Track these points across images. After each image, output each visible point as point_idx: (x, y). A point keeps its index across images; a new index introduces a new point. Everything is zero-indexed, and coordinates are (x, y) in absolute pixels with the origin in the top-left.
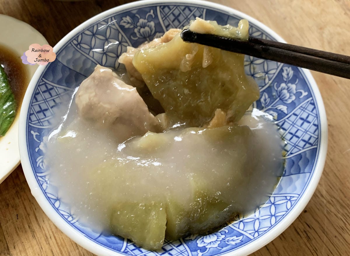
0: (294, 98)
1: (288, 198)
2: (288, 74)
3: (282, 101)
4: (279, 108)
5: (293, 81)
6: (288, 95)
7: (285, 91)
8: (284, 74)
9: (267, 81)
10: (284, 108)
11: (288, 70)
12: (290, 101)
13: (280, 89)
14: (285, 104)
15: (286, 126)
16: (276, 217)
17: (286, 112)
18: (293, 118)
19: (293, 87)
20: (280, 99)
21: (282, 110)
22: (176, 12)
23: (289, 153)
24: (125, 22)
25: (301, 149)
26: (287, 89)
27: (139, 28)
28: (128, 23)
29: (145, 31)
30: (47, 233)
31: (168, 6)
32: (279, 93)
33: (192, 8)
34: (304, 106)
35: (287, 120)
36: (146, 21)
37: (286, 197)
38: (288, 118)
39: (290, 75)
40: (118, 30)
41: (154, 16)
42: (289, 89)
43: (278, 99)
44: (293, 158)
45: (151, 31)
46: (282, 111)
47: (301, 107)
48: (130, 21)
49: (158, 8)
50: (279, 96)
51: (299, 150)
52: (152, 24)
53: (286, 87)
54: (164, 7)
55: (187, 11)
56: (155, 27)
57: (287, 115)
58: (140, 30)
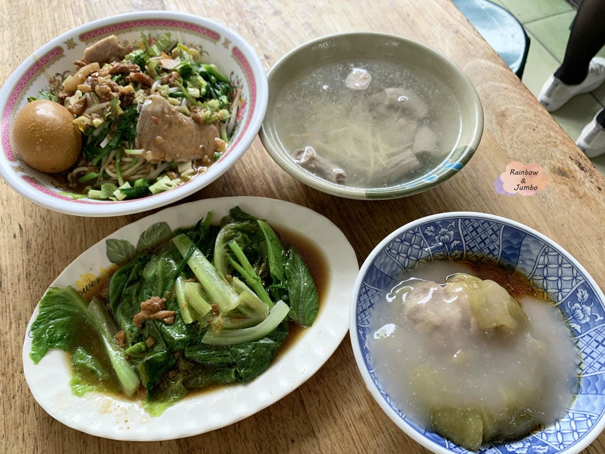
0: (588, 319)
1: (588, 416)
2: (583, 296)
3: (576, 319)
4: (572, 326)
5: (588, 303)
6: (582, 316)
7: (579, 311)
8: (579, 295)
9: (560, 298)
10: (578, 328)
11: (583, 293)
12: (584, 322)
13: (573, 308)
14: (578, 324)
15: (580, 344)
16: (578, 433)
17: (580, 331)
18: (587, 338)
19: (588, 309)
20: (573, 318)
21: (575, 328)
22: (476, 225)
23: (584, 372)
24: (429, 231)
25: (597, 370)
26: (581, 310)
27: (440, 235)
28: (431, 231)
29: (444, 239)
30: (347, 421)
31: (469, 220)
32: (572, 312)
33: (491, 223)
34: (599, 330)
35: (580, 339)
36: (447, 230)
37: (585, 415)
38: (581, 338)
39: (585, 297)
40: (421, 237)
41: (454, 227)
42: (583, 311)
43: (572, 317)
44: (588, 378)
45: (450, 239)
46: (576, 330)
47: (596, 329)
48: (433, 230)
49: (460, 221)
50: (573, 315)
51: (593, 371)
52: (452, 233)
53: (581, 308)
54: (466, 219)
55: (486, 225)
56: (454, 235)
57: (581, 334)
58: (440, 237)
